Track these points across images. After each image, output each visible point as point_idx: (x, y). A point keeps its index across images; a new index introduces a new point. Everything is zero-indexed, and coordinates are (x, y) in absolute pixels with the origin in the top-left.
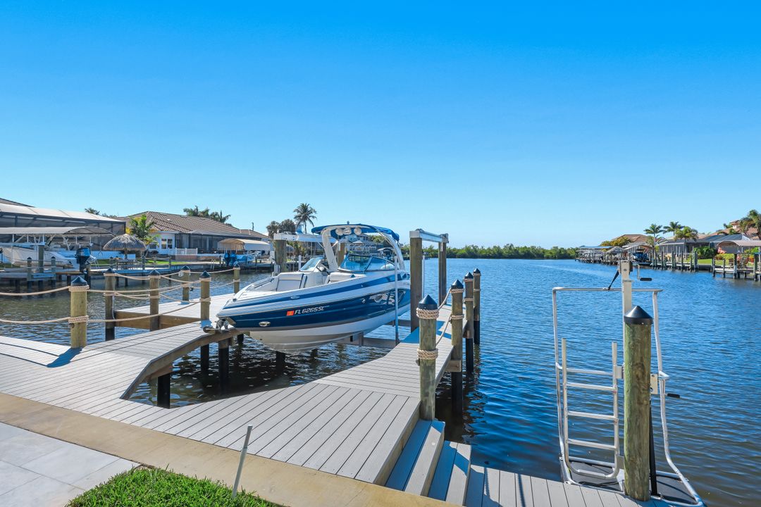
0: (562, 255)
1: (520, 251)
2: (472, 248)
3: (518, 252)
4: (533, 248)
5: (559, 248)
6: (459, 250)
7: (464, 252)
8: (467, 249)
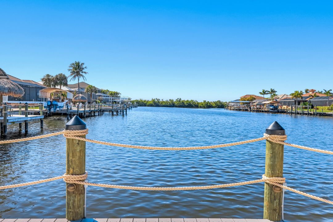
0: (208, 106)
1: (185, 103)
2: (156, 100)
3: (184, 104)
4: (192, 101)
5: (207, 101)
6: (148, 101)
7: (151, 103)
8: (153, 101)
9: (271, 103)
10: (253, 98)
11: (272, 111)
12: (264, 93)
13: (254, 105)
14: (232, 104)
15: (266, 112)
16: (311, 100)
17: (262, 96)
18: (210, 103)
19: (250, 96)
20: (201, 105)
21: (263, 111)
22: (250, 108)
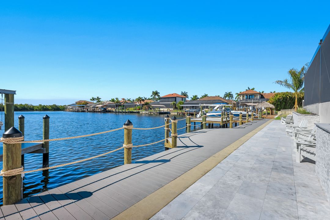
9: (102, 106)
10: (86, 103)
11: (103, 111)
12: (93, 99)
13: (90, 108)
14: (71, 107)
15: (99, 112)
16: (124, 104)
17: (92, 101)
18: (46, 107)
19: (84, 101)
20: (37, 108)
21: (97, 112)
22: (88, 110)
